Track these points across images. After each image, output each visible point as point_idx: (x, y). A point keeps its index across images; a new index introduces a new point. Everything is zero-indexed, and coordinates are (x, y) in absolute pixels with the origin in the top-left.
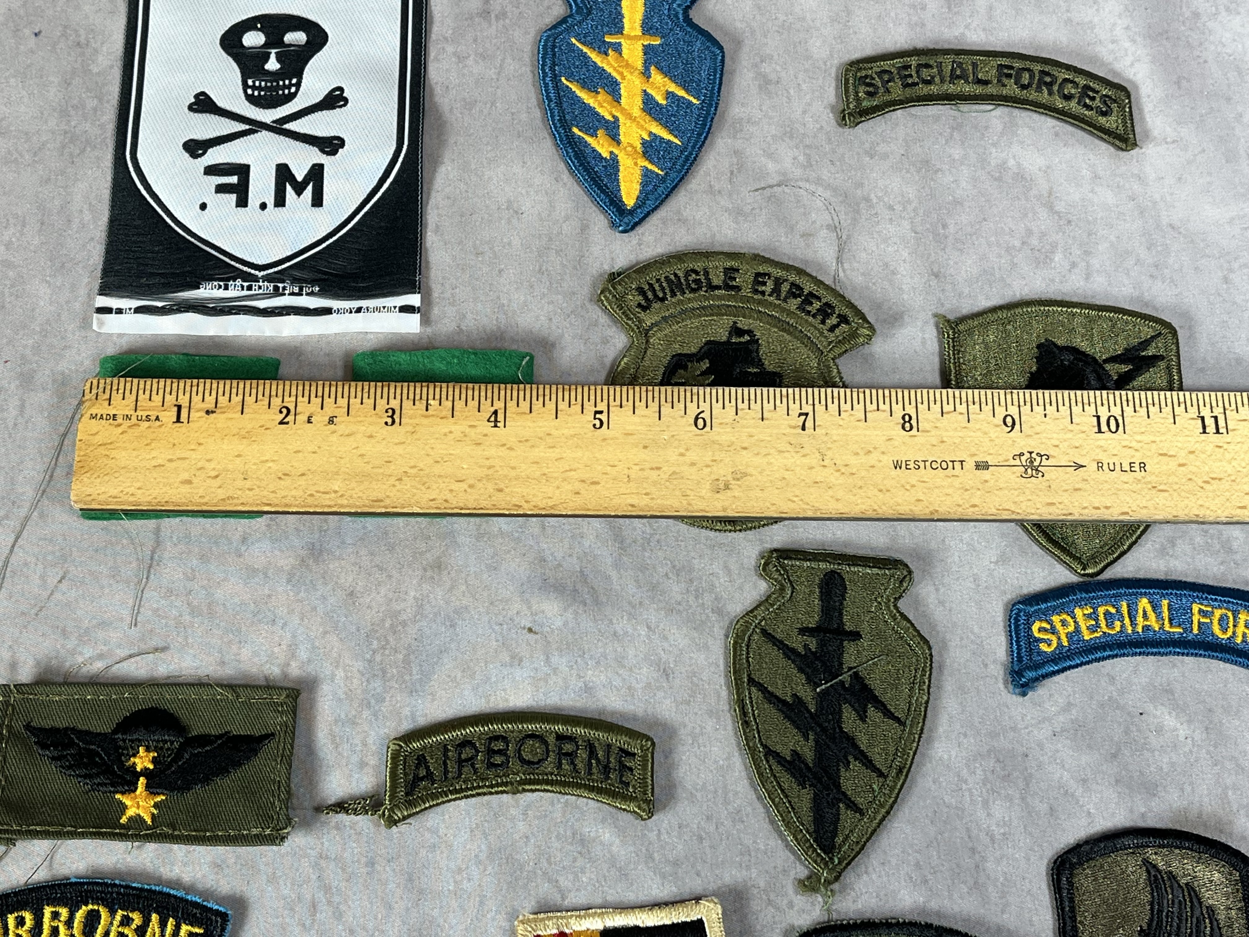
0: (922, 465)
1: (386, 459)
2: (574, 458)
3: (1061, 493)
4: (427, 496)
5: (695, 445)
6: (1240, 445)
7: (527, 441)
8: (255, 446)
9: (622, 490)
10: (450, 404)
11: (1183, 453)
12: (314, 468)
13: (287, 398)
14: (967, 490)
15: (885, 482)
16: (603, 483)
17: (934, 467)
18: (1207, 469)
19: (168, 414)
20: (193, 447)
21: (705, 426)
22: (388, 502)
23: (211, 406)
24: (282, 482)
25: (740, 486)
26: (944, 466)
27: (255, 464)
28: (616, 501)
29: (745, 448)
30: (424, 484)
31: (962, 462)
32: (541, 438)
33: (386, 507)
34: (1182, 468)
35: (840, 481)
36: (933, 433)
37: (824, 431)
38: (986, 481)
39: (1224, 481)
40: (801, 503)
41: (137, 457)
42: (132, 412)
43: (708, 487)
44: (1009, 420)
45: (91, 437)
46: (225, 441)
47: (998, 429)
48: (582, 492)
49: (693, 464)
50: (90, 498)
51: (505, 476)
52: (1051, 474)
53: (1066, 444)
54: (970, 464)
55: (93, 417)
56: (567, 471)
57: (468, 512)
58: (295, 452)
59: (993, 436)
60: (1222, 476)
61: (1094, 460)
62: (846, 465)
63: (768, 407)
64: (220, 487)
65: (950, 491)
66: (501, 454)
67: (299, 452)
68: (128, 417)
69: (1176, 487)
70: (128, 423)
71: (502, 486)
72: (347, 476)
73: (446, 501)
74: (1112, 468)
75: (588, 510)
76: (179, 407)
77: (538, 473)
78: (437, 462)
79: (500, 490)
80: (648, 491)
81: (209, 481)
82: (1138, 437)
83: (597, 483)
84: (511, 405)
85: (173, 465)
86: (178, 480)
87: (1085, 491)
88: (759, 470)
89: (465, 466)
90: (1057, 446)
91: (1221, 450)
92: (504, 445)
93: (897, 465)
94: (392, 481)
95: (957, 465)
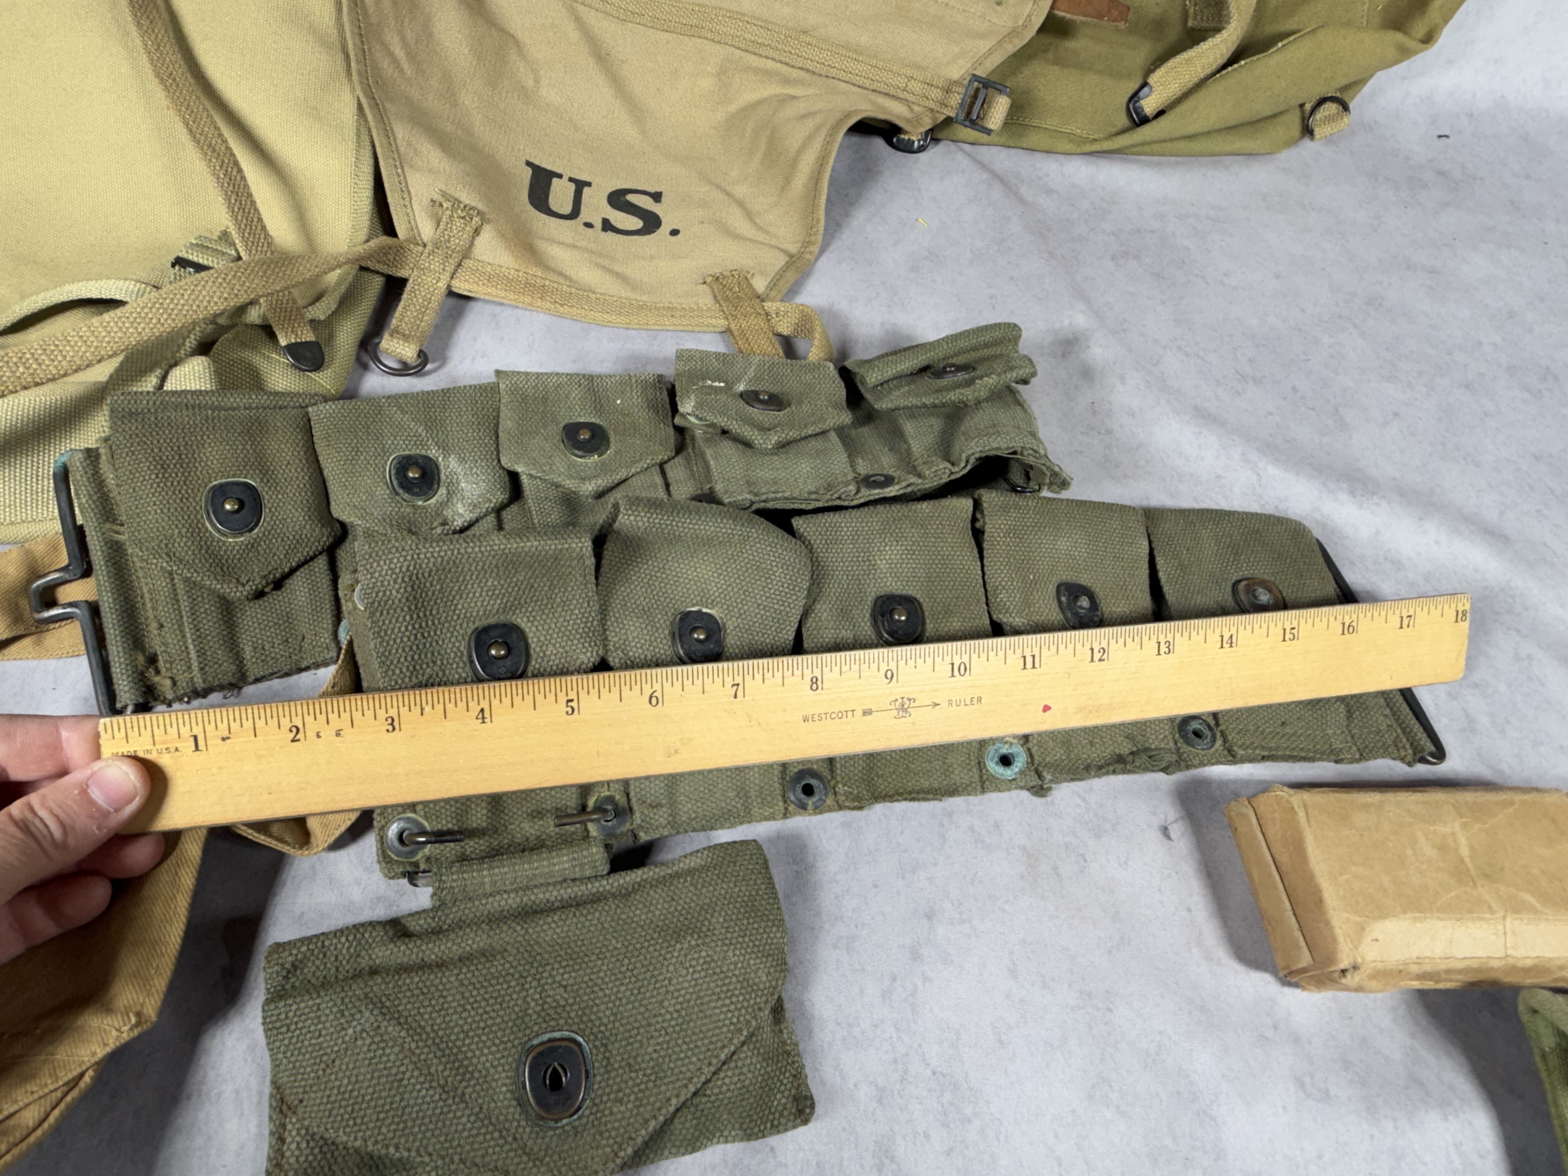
19: (187, 744)
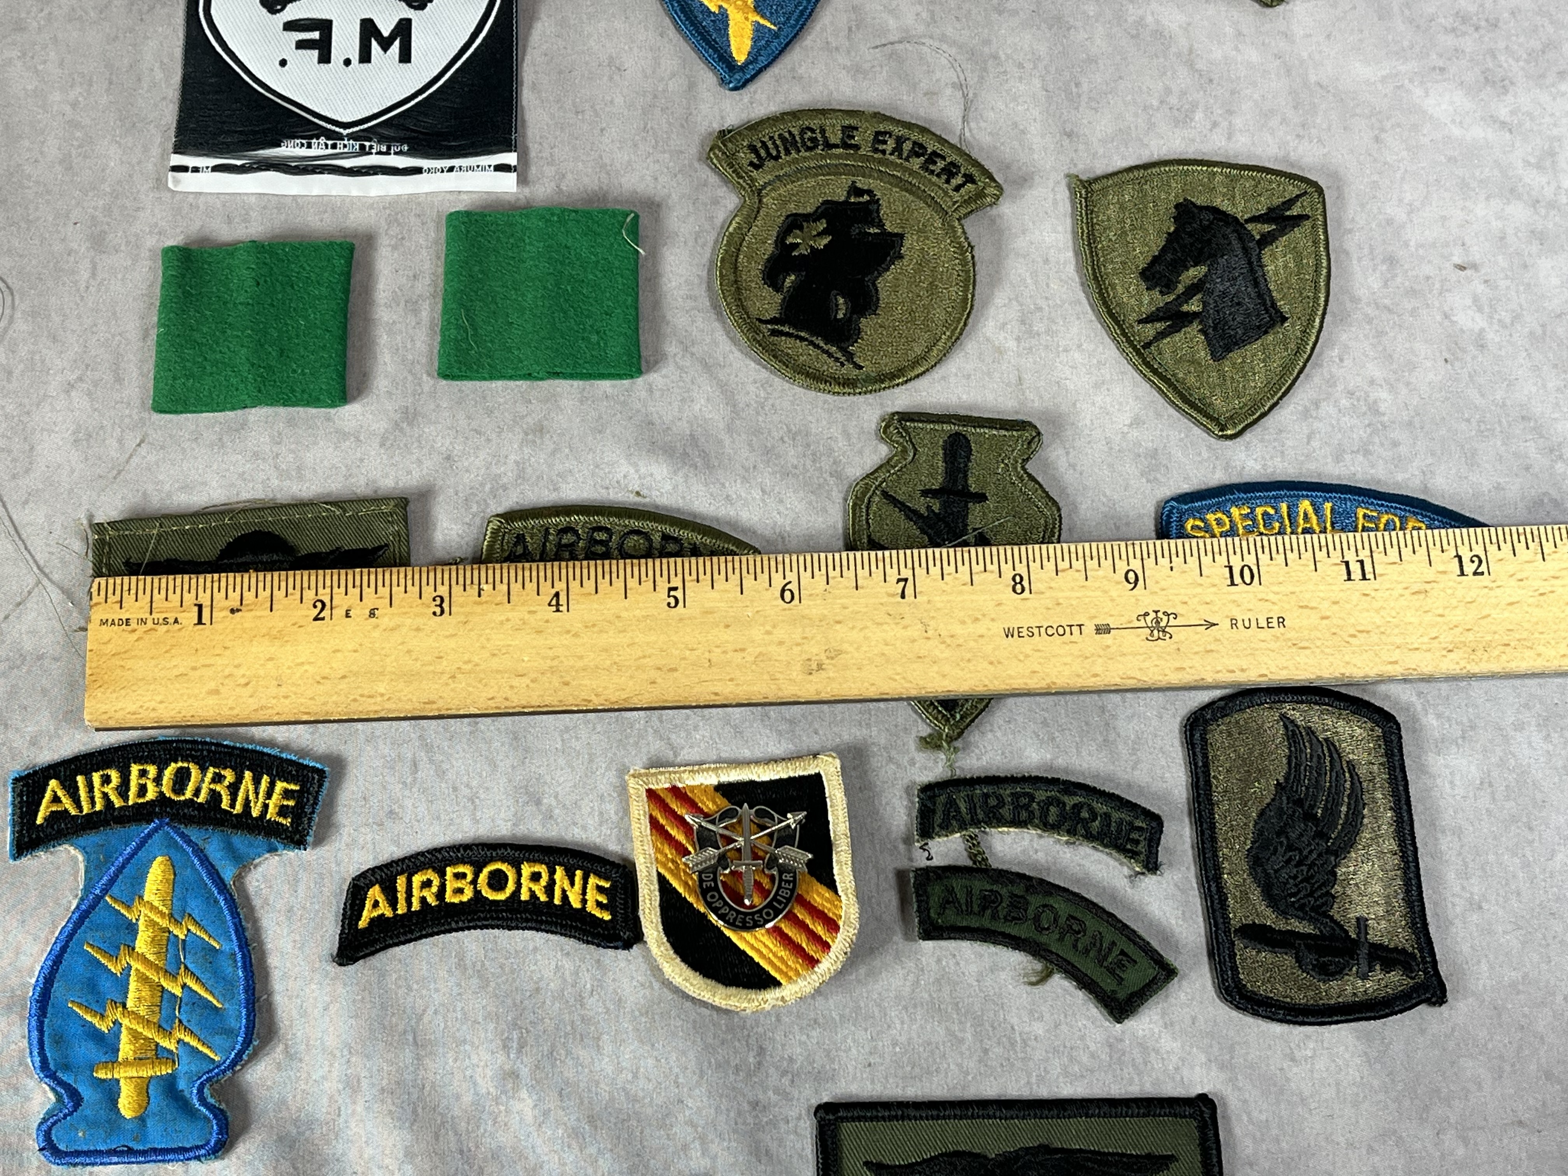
0: (1036, 631)
1: (437, 655)
2: (648, 643)
3: (1192, 656)
4: (484, 694)
5: (783, 621)
6: (1388, 593)
7: (594, 625)
8: (288, 647)
9: (704, 677)
10: (505, 587)
11: (1326, 604)
12: (355, 668)
13: (320, 590)
14: (1087, 658)
15: (997, 653)
16: (681, 670)
17: (1050, 633)
18: (1352, 621)
20: (218, 652)
21: (793, 598)
22: (440, 704)
23: (236, 604)
24: (321, 687)
25: (834, 666)
26: (1061, 631)
27: (289, 668)
28: (697, 689)
29: (839, 622)
30: (480, 681)
31: (1080, 626)
32: (610, 622)
33: (439, 709)
34: (1325, 622)
35: (944, 655)
36: (1048, 594)
37: (925, 598)
38: (1108, 647)
39: (1372, 634)
40: (903, 681)
41: (156, 666)
42: (148, 615)
43: (799, 667)
44: (1131, 576)
45: (103, 647)
46: (254, 643)
47: (1120, 586)
48: (659, 680)
49: (781, 643)
50: (105, 717)
51: (572, 667)
52: (1179, 635)
53: (1196, 600)
54: (1090, 628)
55: (104, 623)
56: (640, 658)
57: (531, 710)
58: (334, 652)
59: (1114, 594)
60: (1370, 628)
61: (1227, 617)
62: (952, 636)
63: (862, 573)
64: (251, 696)
65: (1068, 660)
66: (565, 642)
67: (338, 651)
68: (143, 621)
69: (1319, 643)
70: (143, 628)
71: (568, 679)
72: (393, 677)
73: (506, 699)
74: (1247, 625)
75: (666, 701)
76: (200, 607)
77: (608, 662)
78: (494, 655)
79: (567, 684)
80: (733, 676)
81: (238, 689)
82: (1275, 588)
83: (674, 670)
84: (574, 585)
85: (198, 673)
86: (204, 691)
87: (1218, 652)
88: (855, 646)
89: (526, 659)
90: (1186, 603)
91: (1368, 598)
92: (568, 632)
93: (1009, 634)
94: (445, 677)
95: (1075, 629)
